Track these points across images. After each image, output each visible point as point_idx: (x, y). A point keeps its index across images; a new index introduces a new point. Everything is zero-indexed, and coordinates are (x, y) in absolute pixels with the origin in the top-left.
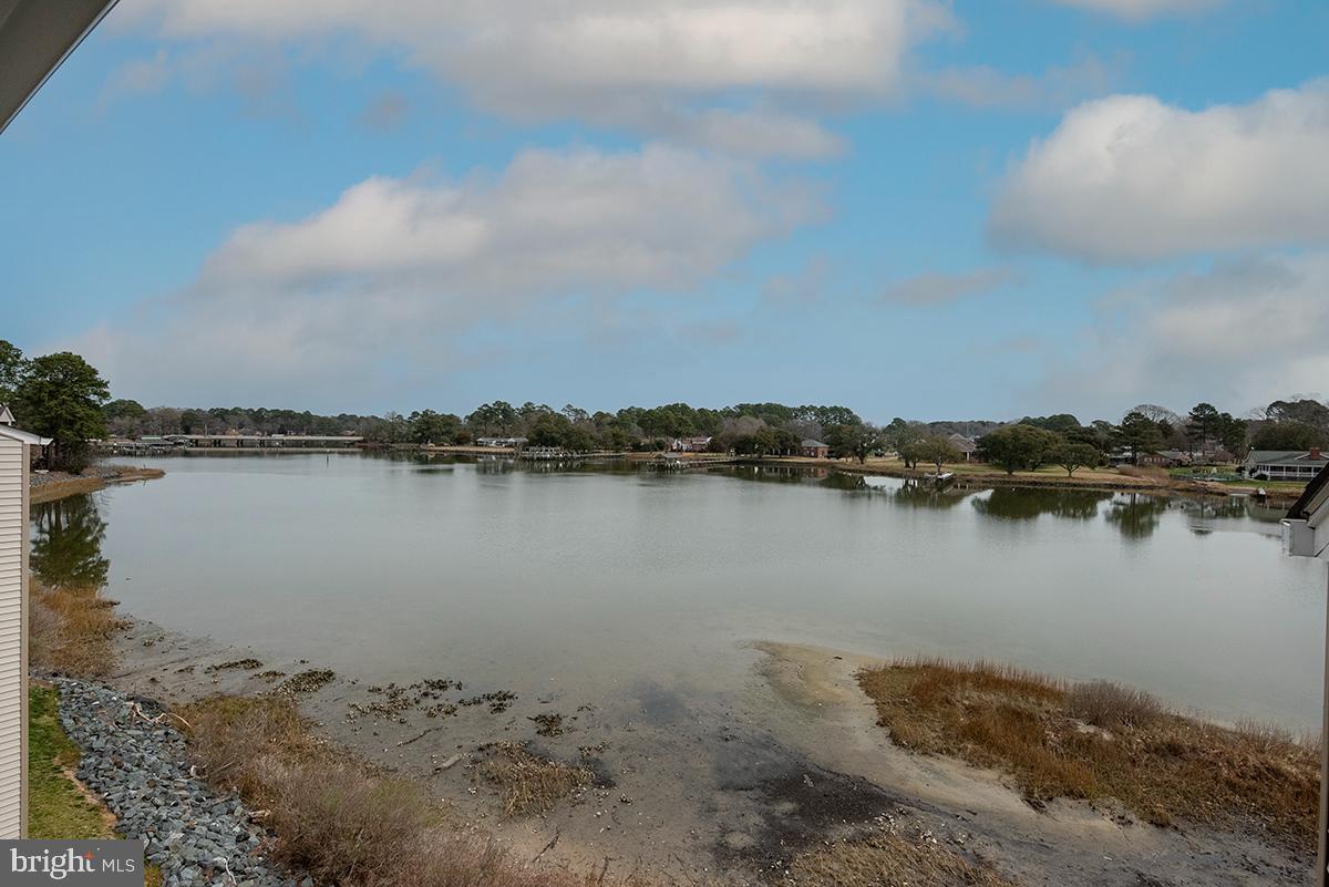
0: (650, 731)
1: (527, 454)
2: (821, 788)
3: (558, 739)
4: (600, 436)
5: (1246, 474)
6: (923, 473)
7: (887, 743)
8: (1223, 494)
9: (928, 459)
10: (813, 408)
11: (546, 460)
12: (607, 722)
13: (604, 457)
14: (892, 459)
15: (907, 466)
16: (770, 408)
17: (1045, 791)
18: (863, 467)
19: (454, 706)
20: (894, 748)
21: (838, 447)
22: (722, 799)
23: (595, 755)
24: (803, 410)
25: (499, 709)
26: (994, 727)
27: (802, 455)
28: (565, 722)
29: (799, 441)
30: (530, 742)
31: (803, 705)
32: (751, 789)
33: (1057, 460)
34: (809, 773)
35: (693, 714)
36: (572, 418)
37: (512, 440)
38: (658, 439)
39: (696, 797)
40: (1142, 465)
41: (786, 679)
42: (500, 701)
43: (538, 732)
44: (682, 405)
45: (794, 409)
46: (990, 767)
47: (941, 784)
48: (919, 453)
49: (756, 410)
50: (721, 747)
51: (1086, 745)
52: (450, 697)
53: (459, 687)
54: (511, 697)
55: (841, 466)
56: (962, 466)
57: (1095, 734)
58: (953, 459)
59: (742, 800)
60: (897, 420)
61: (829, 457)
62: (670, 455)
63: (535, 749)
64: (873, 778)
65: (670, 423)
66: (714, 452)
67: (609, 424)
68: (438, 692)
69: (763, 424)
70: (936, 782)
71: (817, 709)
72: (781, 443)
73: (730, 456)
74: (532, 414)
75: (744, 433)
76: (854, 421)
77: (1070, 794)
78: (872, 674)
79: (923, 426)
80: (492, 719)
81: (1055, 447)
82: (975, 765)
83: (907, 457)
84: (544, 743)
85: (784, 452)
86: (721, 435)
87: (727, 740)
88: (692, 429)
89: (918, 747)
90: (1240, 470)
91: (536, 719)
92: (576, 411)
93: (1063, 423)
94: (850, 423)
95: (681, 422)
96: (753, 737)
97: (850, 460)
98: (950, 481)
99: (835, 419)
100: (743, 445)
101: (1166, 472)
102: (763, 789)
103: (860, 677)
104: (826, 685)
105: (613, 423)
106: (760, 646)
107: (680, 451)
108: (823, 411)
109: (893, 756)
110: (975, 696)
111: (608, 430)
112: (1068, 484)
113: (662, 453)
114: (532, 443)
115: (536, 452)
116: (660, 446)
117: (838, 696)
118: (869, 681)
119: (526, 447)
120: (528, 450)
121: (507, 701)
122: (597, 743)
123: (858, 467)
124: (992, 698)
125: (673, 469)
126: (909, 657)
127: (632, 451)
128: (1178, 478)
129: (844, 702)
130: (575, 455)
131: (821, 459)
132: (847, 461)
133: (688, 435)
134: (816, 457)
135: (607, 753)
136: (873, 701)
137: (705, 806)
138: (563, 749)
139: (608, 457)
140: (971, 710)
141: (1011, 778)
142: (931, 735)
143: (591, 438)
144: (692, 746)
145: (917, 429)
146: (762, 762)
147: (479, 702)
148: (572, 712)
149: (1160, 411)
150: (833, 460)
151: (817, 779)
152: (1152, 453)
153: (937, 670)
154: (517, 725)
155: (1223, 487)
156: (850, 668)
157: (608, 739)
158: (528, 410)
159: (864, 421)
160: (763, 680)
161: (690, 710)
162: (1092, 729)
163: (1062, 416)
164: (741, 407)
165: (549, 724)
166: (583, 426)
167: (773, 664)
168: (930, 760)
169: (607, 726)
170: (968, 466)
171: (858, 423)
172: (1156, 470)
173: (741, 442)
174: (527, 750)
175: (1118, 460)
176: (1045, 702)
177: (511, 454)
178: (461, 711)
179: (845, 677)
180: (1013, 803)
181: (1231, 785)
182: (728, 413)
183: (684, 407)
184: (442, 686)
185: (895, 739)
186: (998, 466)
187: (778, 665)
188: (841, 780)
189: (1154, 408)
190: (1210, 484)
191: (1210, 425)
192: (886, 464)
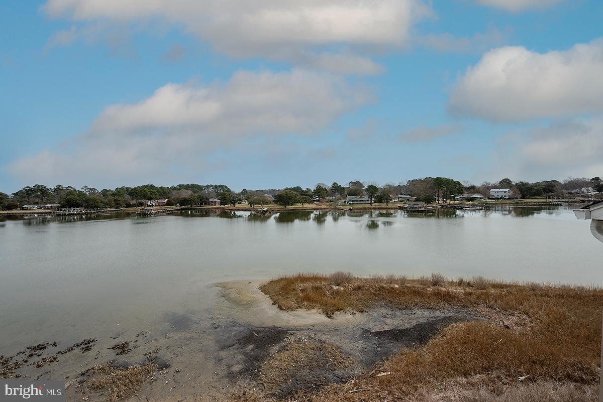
0: (179, 335)
1: (61, 212)
2: (261, 335)
3: (131, 354)
4: (106, 201)
5: (347, 203)
6: (257, 209)
7: (278, 310)
8: (342, 209)
9: (259, 204)
10: (212, 186)
11: (73, 214)
12: (155, 338)
13: (110, 211)
14: (245, 204)
15: (251, 207)
16: (193, 186)
17: (331, 311)
18: (235, 208)
19: (55, 356)
20: (281, 311)
21: (224, 201)
22: (223, 354)
23: (154, 355)
24: (208, 186)
25: (87, 349)
26: (312, 294)
27: (210, 205)
28: (131, 345)
29: (208, 199)
30: (114, 361)
31: (243, 305)
32: (234, 345)
33: (299, 202)
34: (254, 331)
35: (198, 322)
36: (88, 193)
37: (48, 205)
38: (140, 201)
39: (211, 357)
40: (321, 202)
41: (232, 296)
42: (87, 346)
43: (117, 354)
44: (151, 185)
45: (204, 186)
46: (313, 308)
47: (300, 319)
48: (255, 201)
49: (187, 187)
50: (215, 332)
51: (337, 293)
52: (50, 352)
53: (55, 345)
54: (93, 341)
55: (226, 208)
56: (269, 205)
57: (339, 289)
58: (267, 203)
59: (232, 351)
60: (244, 190)
61: (220, 205)
62: (147, 208)
63: (118, 363)
64: (278, 325)
65: (145, 194)
66: (168, 205)
67: (111, 195)
68: (39, 352)
69: (191, 192)
70: (299, 319)
71: (248, 305)
72: (200, 200)
73: (178, 207)
74: (61, 191)
75: (183, 197)
76: (228, 190)
77: (339, 310)
78: (265, 286)
79: (253, 192)
80: (84, 356)
81: (298, 197)
82: (309, 309)
83: (250, 203)
84: (122, 359)
85: (202, 204)
86: (173, 198)
87: (216, 328)
88: (158, 196)
89: (289, 309)
90: (345, 202)
91: (113, 348)
92: (90, 189)
93: (297, 189)
94: (227, 191)
95: (152, 193)
96: (227, 324)
97: (229, 205)
98: (267, 211)
99: (221, 189)
100: (183, 202)
101: (328, 204)
102: (239, 343)
103: (261, 288)
104: (249, 294)
105: (114, 194)
106: (217, 285)
107: (152, 205)
108: (216, 187)
109: (282, 315)
110: (302, 286)
111: (110, 198)
112: (303, 210)
113: (143, 207)
114: (63, 206)
115: (66, 211)
116: (141, 204)
117: (255, 297)
118: (264, 289)
119: (59, 208)
120: (61, 210)
121: (91, 344)
122: (154, 349)
123: (233, 208)
124: (308, 285)
125: (151, 214)
126: (276, 277)
127: (126, 207)
128: (331, 205)
129: (258, 299)
130: (92, 211)
131: (218, 206)
132: (228, 206)
133: (156, 198)
134: (215, 205)
135: (160, 352)
136: (268, 296)
137: (217, 359)
138: (135, 358)
139: (112, 211)
140: (303, 291)
141: (320, 310)
142: (293, 303)
143: (102, 202)
144: (202, 336)
145: (252, 193)
146: (234, 332)
147: (72, 349)
148: (134, 338)
149: (324, 185)
150: (223, 206)
151: (258, 332)
152: (324, 198)
153: (286, 279)
154: (103, 354)
155: (342, 207)
156: (256, 286)
157: (158, 346)
158: (58, 189)
159: (232, 190)
160: (223, 299)
161: (195, 321)
162: (337, 287)
163: (297, 187)
164: (180, 186)
165: (122, 348)
166: (96, 197)
167: (225, 292)
168: (295, 312)
169: (156, 340)
170: (271, 205)
171: (230, 191)
172: (325, 203)
173: (182, 201)
174: (113, 366)
175: (315, 201)
176: (323, 282)
177: (49, 213)
178: (61, 358)
179: (255, 290)
180: (323, 318)
181: (374, 294)
182: (174, 189)
183: (152, 187)
184: (42, 347)
185: (281, 308)
186: (281, 205)
187: (227, 292)
188: (267, 329)
189: (322, 184)
190: (339, 207)
191: (336, 188)
192: (244, 206)
